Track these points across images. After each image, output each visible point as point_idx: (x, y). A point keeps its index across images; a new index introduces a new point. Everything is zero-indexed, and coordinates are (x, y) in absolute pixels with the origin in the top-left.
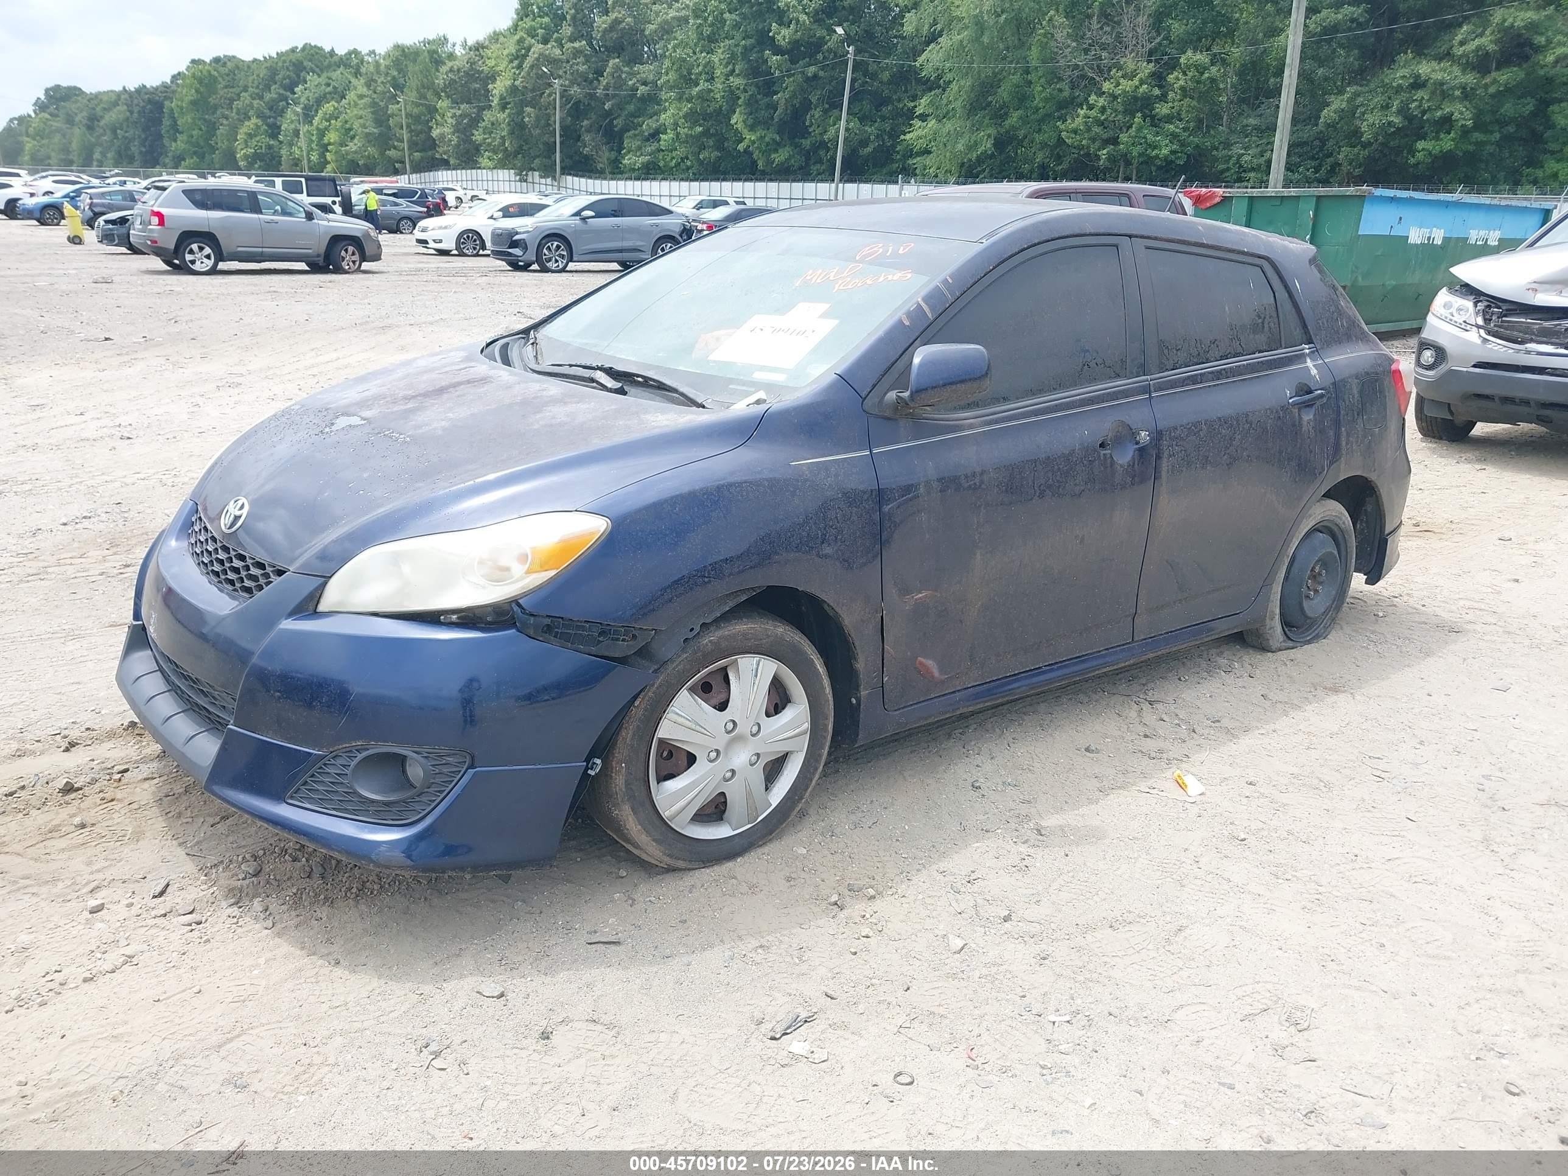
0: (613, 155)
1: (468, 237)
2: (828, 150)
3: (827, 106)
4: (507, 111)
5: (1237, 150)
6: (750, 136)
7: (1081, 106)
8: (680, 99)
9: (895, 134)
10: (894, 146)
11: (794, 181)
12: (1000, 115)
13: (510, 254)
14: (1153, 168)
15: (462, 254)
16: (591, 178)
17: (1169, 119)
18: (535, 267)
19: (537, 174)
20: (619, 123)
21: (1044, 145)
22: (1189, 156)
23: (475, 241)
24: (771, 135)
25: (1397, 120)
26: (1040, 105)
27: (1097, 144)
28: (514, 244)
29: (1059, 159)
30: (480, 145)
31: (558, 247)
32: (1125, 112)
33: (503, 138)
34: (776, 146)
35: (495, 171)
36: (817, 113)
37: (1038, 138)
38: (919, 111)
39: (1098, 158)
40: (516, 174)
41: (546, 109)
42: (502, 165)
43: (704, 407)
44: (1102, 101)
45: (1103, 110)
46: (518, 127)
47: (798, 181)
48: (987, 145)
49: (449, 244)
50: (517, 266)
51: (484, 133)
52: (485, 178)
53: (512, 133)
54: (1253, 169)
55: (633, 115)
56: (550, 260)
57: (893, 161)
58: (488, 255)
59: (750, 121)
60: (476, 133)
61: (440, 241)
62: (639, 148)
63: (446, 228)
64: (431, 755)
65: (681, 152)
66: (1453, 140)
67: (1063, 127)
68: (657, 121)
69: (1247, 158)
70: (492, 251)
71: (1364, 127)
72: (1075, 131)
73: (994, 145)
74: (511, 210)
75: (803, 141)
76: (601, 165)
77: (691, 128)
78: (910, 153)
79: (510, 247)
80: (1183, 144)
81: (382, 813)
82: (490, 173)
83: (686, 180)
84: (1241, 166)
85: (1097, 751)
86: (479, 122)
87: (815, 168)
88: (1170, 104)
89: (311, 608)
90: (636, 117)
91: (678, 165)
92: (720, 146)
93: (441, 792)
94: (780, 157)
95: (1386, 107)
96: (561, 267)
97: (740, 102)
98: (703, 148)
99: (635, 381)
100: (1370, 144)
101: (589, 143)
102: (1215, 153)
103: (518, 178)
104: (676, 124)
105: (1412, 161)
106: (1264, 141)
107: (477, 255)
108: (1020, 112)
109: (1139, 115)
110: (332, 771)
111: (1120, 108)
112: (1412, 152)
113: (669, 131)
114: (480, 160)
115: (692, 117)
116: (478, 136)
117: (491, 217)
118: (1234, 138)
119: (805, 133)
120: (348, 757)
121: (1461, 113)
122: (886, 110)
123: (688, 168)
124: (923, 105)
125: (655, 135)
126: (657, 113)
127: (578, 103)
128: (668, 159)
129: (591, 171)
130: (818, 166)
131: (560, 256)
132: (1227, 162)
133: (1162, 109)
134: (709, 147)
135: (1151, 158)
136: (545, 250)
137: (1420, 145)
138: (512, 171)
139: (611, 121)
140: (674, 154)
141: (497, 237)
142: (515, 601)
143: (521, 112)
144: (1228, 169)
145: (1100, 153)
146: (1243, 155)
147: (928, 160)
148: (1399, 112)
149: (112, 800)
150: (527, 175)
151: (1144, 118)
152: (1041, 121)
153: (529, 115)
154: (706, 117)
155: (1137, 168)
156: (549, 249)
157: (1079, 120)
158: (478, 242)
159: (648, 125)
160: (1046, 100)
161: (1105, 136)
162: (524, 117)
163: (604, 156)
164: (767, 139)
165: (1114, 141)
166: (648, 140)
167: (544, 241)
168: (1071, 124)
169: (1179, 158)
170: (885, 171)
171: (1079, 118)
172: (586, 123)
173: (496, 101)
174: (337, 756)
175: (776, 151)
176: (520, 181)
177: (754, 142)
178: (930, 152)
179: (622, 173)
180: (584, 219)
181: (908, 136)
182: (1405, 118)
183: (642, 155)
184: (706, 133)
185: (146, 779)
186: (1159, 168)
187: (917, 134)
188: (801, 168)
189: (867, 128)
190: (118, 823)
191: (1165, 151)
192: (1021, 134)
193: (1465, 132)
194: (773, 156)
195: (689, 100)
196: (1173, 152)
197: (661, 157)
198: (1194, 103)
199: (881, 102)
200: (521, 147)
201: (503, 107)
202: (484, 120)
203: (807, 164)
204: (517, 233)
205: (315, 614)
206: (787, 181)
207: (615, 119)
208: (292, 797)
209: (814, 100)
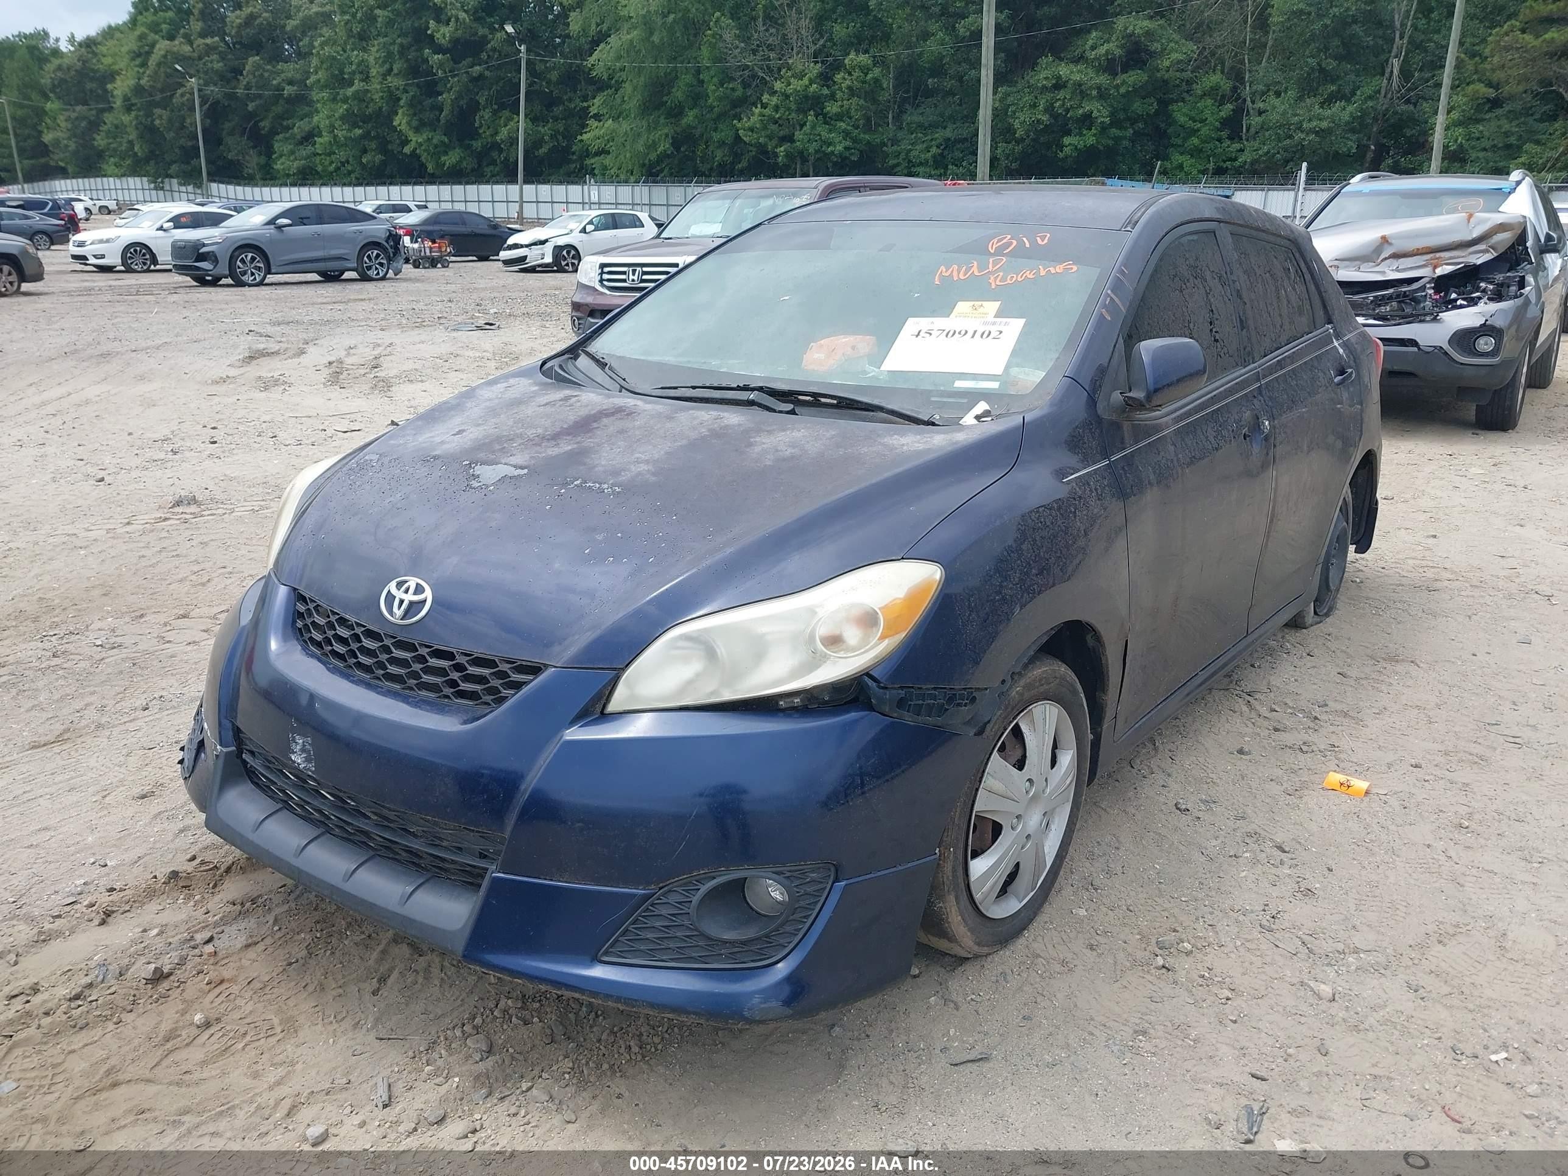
0: (263, 160)
1: (135, 251)
2: (501, 151)
3: (496, 107)
4: (133, 114)
5: (905, 146)
6: (415, 139)
7: (755, 104)
8: (334, 100)
9: (570, 136)
10: (569, 147)
11: (468, 183)
12: (675, 113)
13: (198, 268)
14: (830, 165)
15: (129, 270)
16: (239, 185)
17: (839, 117)
18: (229, 281)
19: (175, 181)
20: (265, 124)
21: (722, 144)
22: (861, 152)
23: (144, 255)
24: (438, 138)
25: (1045, 118)
26: (715, 104)
27: (774, 142)
28: (202, 257)
29: (737, 157)
30: (103, 151)
31: (253, 259)
32: (799, 110)
33: (131, 142)
34: (445, 149)
35: (124, 179)
36: (487, 114)
37: (716, 136)
38: (593, 111)
39: (776, 155)
40: (150, 182)
41: (180, 111)
42: (135, 170)
43: (933, 424)
44: (775, 100)
45: (777, 108)
46: (149, 132)
47: (473, 183)
48: (664, 146)
49: (113, 259)
50: (202, 281)
51: (108, 138)
52: (112, 187)
53: (141, 137)
54: (921, 164)
55: (280, 117)
56: (244, 273)
57: (570, 161)
58: (170, 270)
59: (415, 123)
60: (98, 138)
61: (103, 257)
62: (292, 152)
63: (108, 241)
64: (795, 874)
65: (342, 155)
66: (1094, 135)
67: (739, 125)
68: (310, 123)
69: (913, 153)
70: (174, 266)
71: (1017, 125)
72: (752, 130)
73: (672, 144)
74: (183, 220)
75: (474, 143)
76: (251, 171)
77: (349, 130)
78: (587, 153)
79: (196, 261)
80: (855, 140)
81: (738, 955)
82: (118, 181)
83: (349, 185)
84: (910, 161)
85: (1249, 753)
86: (99, 125)
87: (488, 170)
88: (840, 103)
89: (599, 710)
90: (283, 119)
91: (338, 169)
92: (383, 148)
93: (807, 917)
94: (451, 159)
95: (1034, 106)
96: (258, 280)
97: (402, 103)
98: (365, 151)
99: (799, 400)
100: (1022, 140)
101: (235, 146)
102: (885, 148)
103: (152, 186)
104: (332, 127)
105: (1061, 155)
106: (929, 137)
107: (148, 271)
108: (695, 111)
109: (812, 113)
110: (664, 911)
111: (793, 107)
112: (1061, 147)
113: (324, 134)
114: (105, 166)
115: (351, 119)
116: (100, 141)
117: (161, 228)
118: (900, 135)
119: (474, 134)
120: (686, 891)
121: (1099, 111)
122: (558, 110)
123: (350, 173)
124: (596, 104)
125: (308, 138)
126: (309, 115)
127: (217, 103)
128: (327, 163)
129: (237, 178)
130: (491, 168)
131: (256, 268)
132: (898, 156)
133: (832, 108)
134: (372, 150)
135: (826, 154)
136: (238, 263)
137: (1067, 140)
138: (145, 179)
139: (256, 123)
140: (333, 157)
141: (179, 249)
142: (867, 674)
143: (150, 114)
144: (898, 165)
145: (778, 150)
146: (911, 150)
147: (608, 160)
148: (1046, 110)
149: (222, 982)
150: (162, 182)
151: (816, 116)
152: (718, 119)
153: (160, 117)
154: (366, 119)
155: (813, 164)
156: (243, 261)
157: (755, 119)
158: (148, 256)
159: (300, 127)
160: (720, 99)
161: (782, 133)
162: (154, 120)
163: (253, 161)
164: (435, 141)
165: (790, 139)
166: (301, 143)
167: (236, 253)
168: (746, 123)
169: (852, 154)
170: (562, 171)
171: (755, 117)
172: (227, 125)
173: (118, 103)
174: (670, 891)
175: (446, 153)
176: (156, 189)
177: (421, 145)
178: (608, 153)
179: (273, 178)
180: (280, 228)
181: (585, 137)
182: (1051, 115)
183: (296, 159)
184: (366, 136)
185: (248, 946)
186: (835, 164)
187: (593, 134)
188: (473, 170)
189: (540, 128)
190: (251, 1012)
191: (839, 148)
192: (697, 133)
193: (1104, 129)
194: (443, 158)
195: (345, 100)
196: (846, 148)
197: (318, 162)
198: (862, 102)
199: (550, 102)
200: (152, 152)
201: (128, 109)
202: (105, 123)
203: (480, 166)
204: (204, 245)
205: (604, 717)
206: (460, 183)
207: (261, 120)
208: (606, 953)
209: (482, 101)
